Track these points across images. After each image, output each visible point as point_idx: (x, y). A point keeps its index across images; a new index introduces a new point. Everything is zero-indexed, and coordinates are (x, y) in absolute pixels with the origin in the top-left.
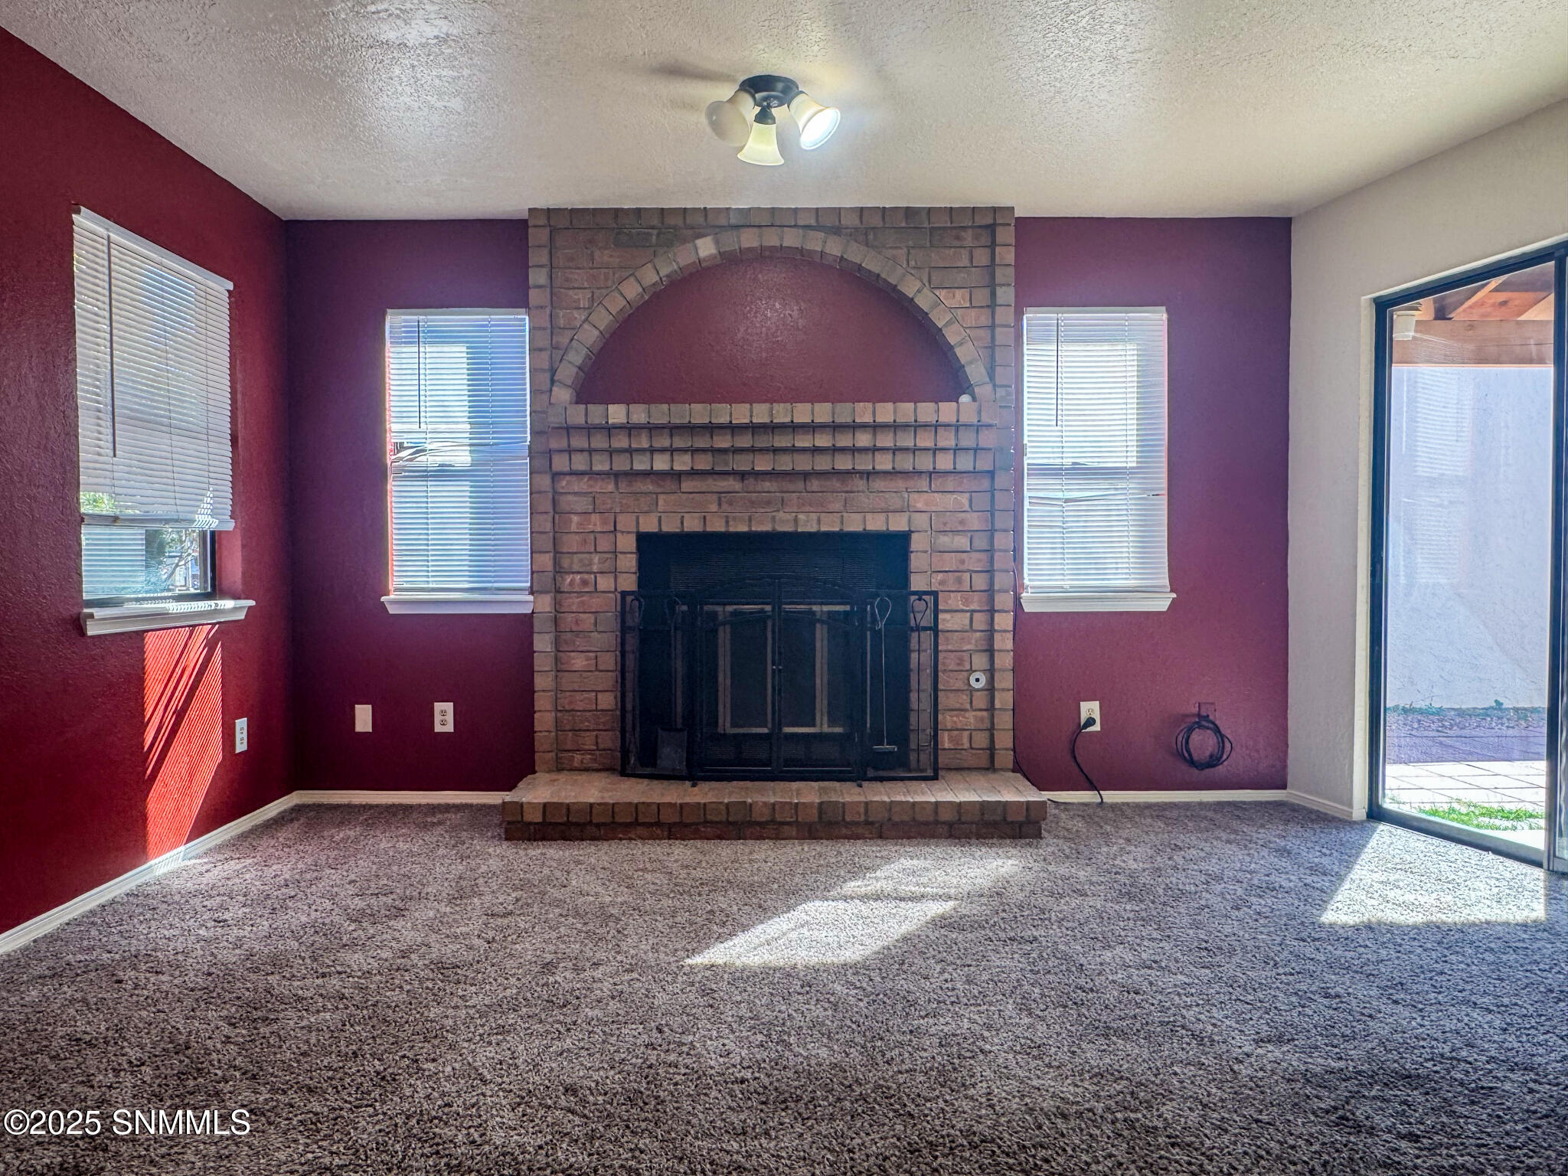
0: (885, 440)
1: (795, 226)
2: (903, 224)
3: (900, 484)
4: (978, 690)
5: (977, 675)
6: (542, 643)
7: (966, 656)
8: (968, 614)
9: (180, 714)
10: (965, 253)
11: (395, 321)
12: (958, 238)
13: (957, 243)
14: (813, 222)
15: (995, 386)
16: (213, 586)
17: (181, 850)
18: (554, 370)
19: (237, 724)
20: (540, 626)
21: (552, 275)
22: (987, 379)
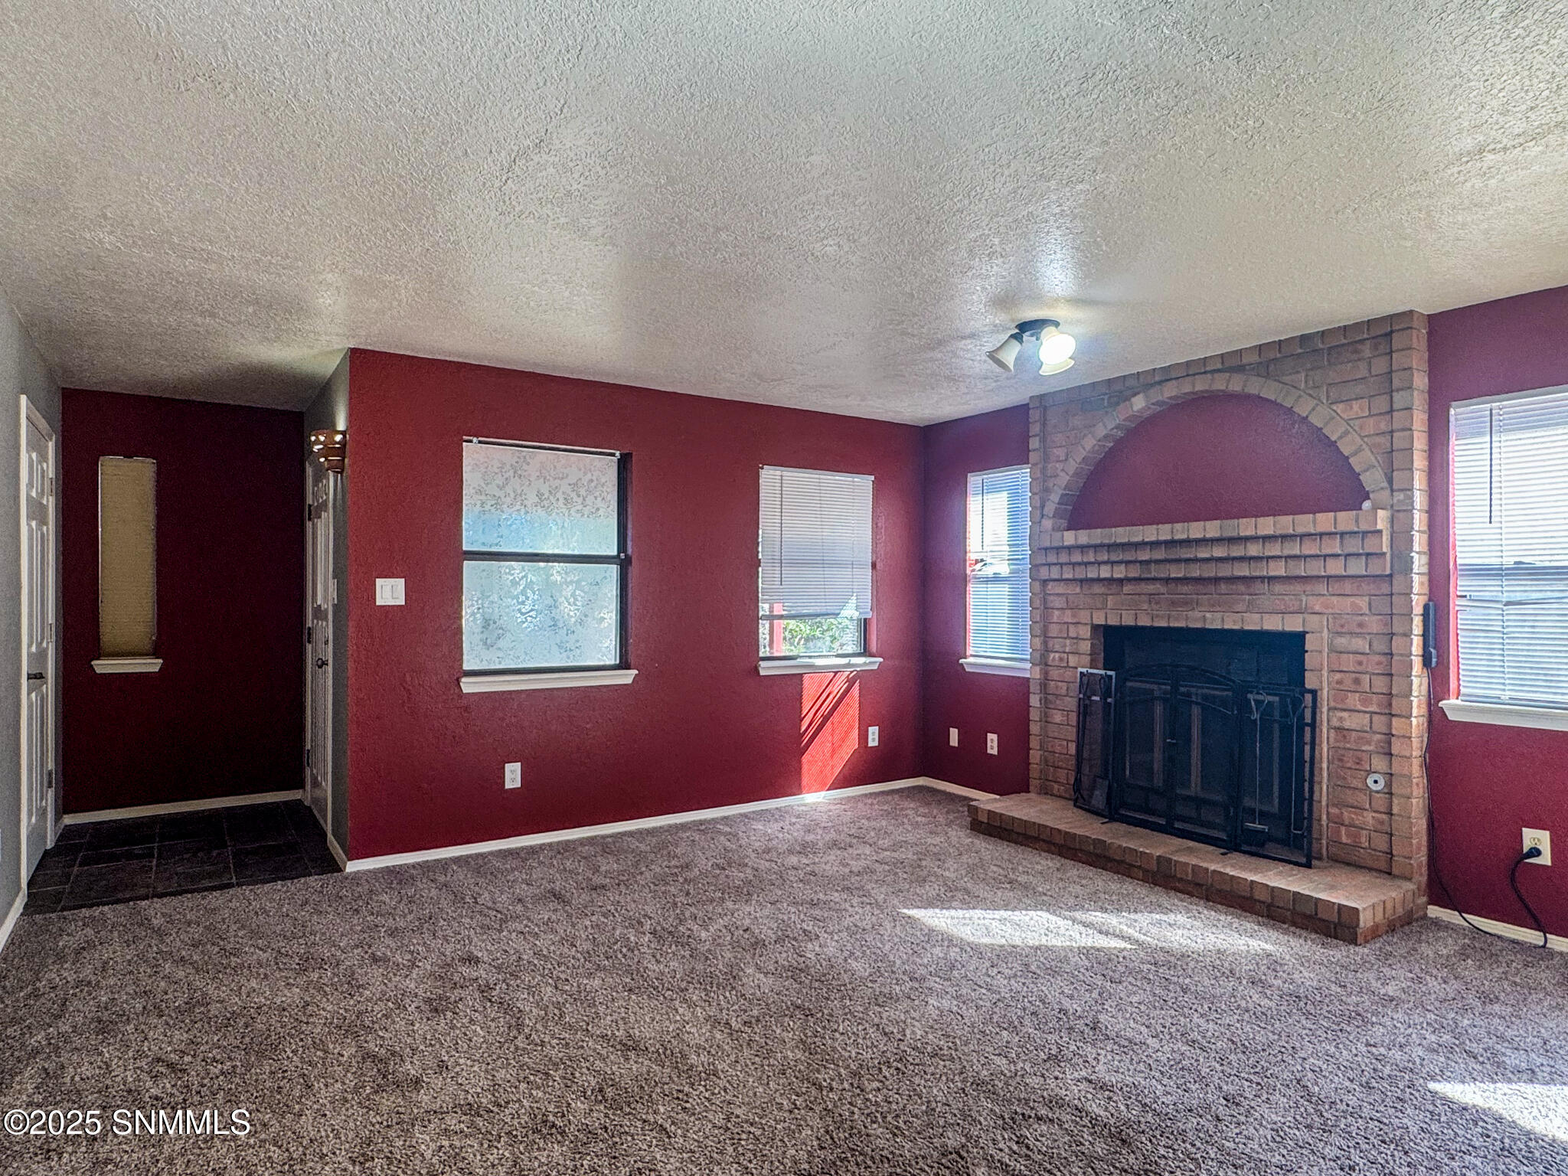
0: (1274, 549)
1: (1205, 373)
2: (1300, 351)
3: (1298, 587)
4: (1378, 792)
5: (1376, 777)
6: (1035, 701)
7: (1365, 756)
8: (1368, 716)
10: (1363, 365)
11: (975, 481)
12: (1356, 351)
13: (1355, 357)
14: (1219, 366)
15: (1392, 491)
16: (862, 649)
17: (823, 793)
18: (1043, 507)
19: (871, 729)
20: (1034, 688)
21: (1043, 440)
22: (1385, 484)
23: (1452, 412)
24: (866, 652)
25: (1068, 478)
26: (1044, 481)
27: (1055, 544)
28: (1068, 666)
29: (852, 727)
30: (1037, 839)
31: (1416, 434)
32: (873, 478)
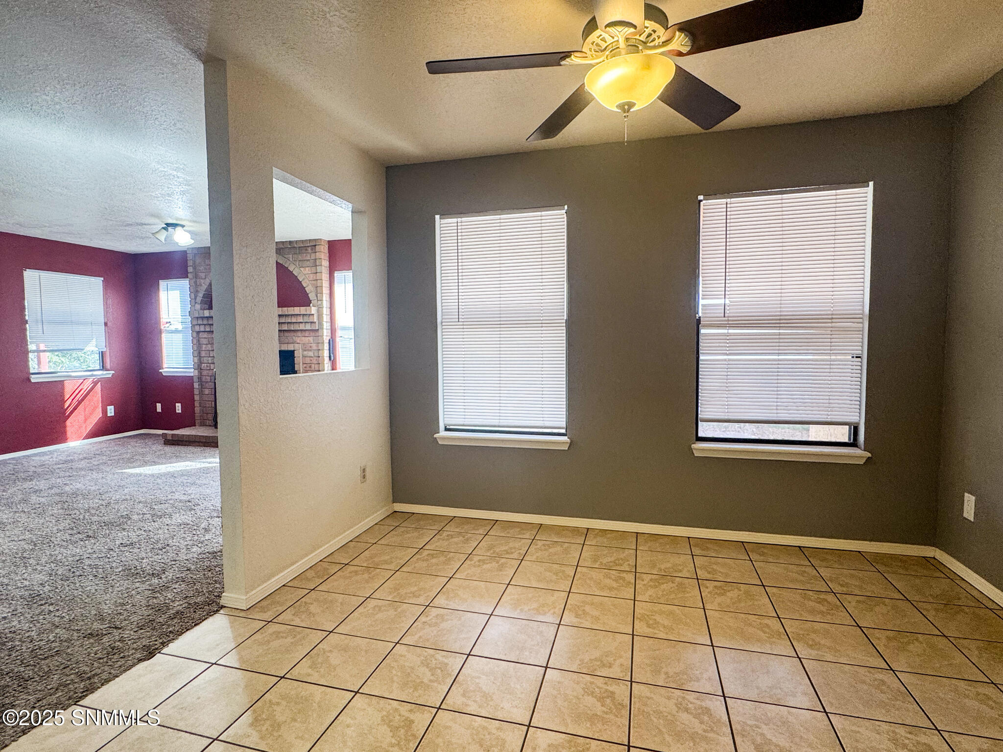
0: (284, 320)
2: (289, 247)
3: (292, 334)
6: (196, 385)
9: (80, 403)
10: (307, 255)
11: (163, 284)
13: (306, 251)
15: (318, 300)
16: (103, 367)
17: (80, 441)
18: (195, 299)
19: (109, 408)
20: (195, 379)
21: (195, 268)
22: (316, 298)
23: (335, 275)
24: (103, 368)
25: (206, 287)
26: (196, 287)
27: (202, 316)
28: (210, 369)
29: (96, 407)
30: (195, 442)
31: (323, 281)
32: (102, 279)
